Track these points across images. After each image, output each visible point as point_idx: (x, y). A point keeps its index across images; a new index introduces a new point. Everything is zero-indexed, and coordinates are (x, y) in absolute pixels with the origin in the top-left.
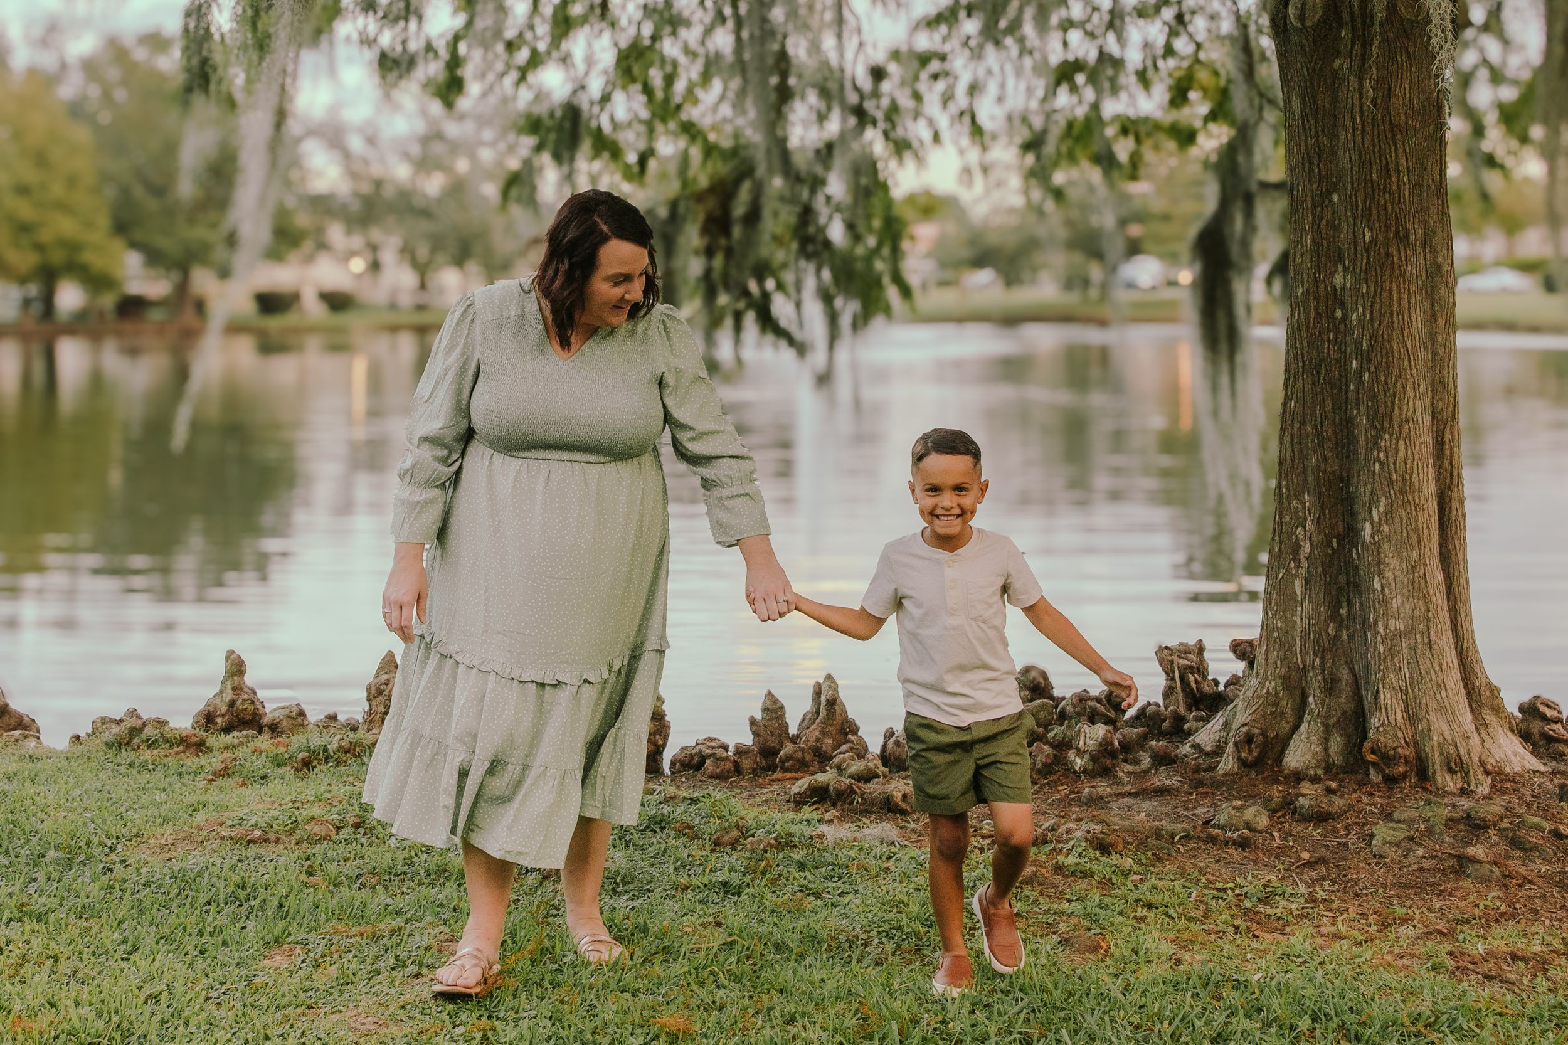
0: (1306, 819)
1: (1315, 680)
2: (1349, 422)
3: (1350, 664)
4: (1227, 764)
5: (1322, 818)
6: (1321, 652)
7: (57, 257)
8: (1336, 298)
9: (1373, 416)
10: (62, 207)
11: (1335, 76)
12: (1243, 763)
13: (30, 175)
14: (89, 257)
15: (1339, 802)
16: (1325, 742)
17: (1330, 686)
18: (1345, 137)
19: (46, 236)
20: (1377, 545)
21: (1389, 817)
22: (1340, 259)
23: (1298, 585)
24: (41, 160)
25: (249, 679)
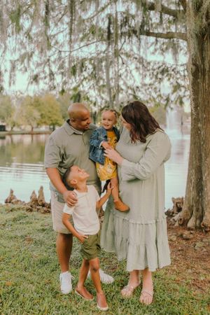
0: (184, 239)
1: (194, 209)
2: (201, 155)
3: (202, 206)
4: (177, 224)
5: (187, 239)
6: (196, 203)
7: (54, 122)
8: (199, 129)
9: (205, 154)
10: (55, 114)
11: (198, 83)
12: (179, 224)
13: (51, 110)
14: (58, 122)
15: (192, 236)
16: (196, 222)
17: (197, 210)
18: (200, 95)
19: (53, 119)
20: (206, 181)
21: (202, 241)
22: (199, 120)
23: (191, 188)
24: (52, 108)
25: (14, 194)
